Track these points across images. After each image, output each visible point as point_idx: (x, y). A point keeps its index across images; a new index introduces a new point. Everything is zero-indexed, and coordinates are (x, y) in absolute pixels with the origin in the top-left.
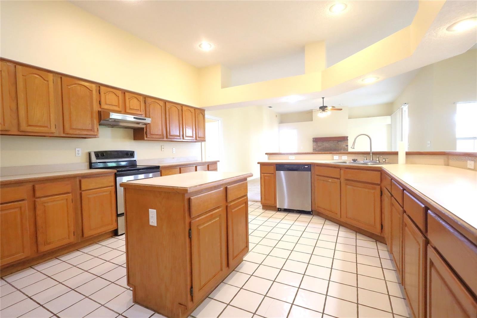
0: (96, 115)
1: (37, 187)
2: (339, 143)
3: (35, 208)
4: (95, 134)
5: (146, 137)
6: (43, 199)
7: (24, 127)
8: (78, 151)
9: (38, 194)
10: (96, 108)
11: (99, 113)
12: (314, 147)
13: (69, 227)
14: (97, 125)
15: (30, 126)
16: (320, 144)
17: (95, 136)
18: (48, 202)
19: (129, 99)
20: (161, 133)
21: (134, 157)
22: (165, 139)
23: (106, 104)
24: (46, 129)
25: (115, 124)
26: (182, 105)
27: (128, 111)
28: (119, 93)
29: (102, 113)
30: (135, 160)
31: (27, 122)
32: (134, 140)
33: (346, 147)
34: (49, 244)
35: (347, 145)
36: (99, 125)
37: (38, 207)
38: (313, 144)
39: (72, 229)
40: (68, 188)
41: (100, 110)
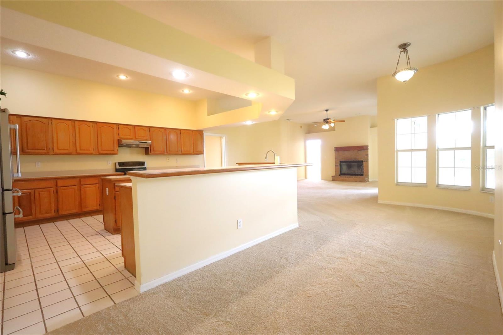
0: (116, 142)
1: (82, 180)
2: (359, 152)
3: (80, 190)
4: (116, 152)
5: (151, 153)
6: (84, 186)
7: (79, 151)
8: (109, 162)
9: (82, 183)
10: (116, 138)
11: (118, 140)
12: (336, 156)
13: (97, 201)
14: (117, 147)
15: (82, 150)
16: (341, 153)
17: (116, 154)
18: (86, 188)
19: (138, 130)
20: (162, 150)
21: (144, 166)
22: (166, 154)
23: (123, 135)
24: (89, 151)
25: (129, 146)
26: (181, 130)
27: (137, 137)
28: (131, 128)
29: (120, 141)
30: (146, 168)
31: (80, 148)
32: (146, 154)
33: (366, 156)
34: (87, 208)
35: (367, 154)
36: (119, 147)
37: (82, 189)
38: (335, 153)
39: (98, 203)
40: (97, 181)
41: (119, 139)
